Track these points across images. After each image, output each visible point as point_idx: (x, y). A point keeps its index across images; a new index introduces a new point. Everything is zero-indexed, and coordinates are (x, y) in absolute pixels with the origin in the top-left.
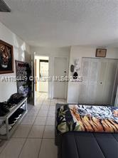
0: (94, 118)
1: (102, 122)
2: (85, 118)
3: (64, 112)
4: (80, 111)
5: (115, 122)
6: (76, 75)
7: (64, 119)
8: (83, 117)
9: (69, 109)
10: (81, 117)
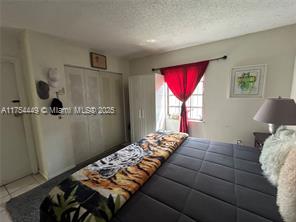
0: (129, 169)
1: (141, 166)
2: (119, 177)
3: (71, 198)
4: (102, 172)
5: (152, 157)
6: (57, 104)
7: (83, 211)
8: (115, 177)
9: (78, 183)
10: (112, 180)
